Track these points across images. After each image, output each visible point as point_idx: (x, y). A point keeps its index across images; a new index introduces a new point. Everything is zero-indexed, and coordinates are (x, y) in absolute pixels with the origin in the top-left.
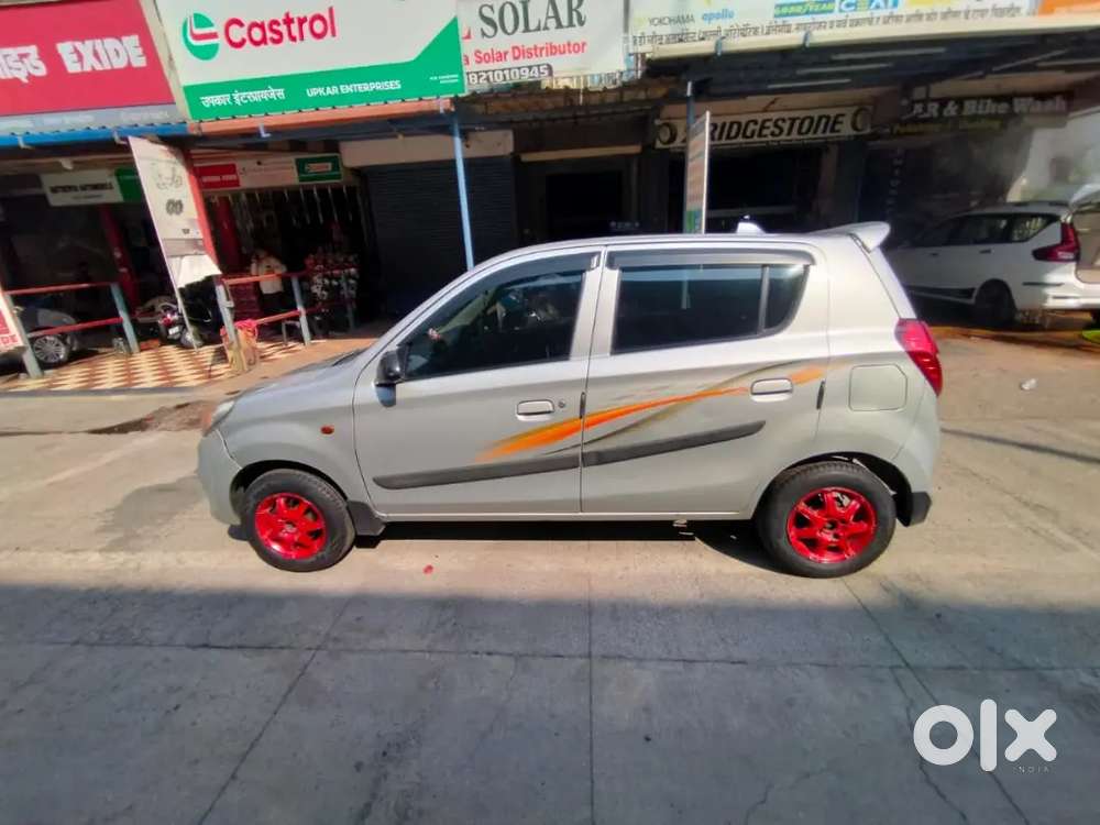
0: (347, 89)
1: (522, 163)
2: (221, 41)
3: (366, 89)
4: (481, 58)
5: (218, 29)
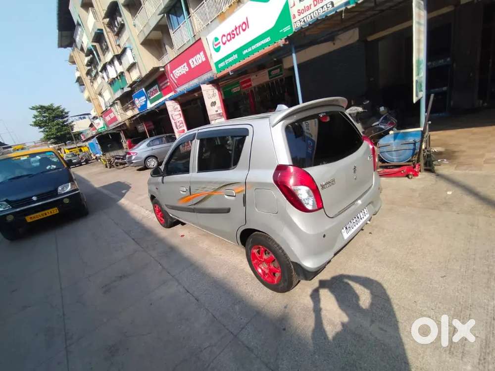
0: (254, 47)
1: (369, 42)
2: (221, 44)
3: (260, 45)
4: (300, 12)
5: (220, 40)
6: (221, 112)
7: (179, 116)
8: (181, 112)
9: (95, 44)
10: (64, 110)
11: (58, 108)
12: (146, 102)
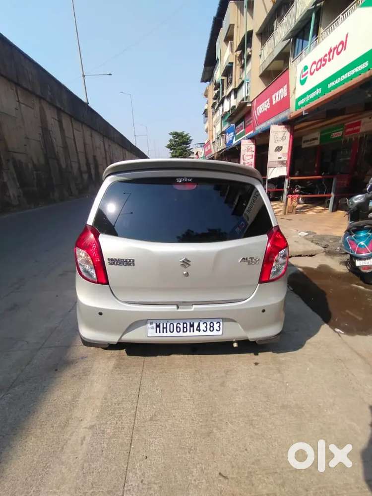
0: (344, 77)
2: (308, 75)
3: (352, 73)
5: (308, 70)
6: (286, 159)
7: (251, 157)
8: (254, 153)
9: (223, 78)
10: (189, 137)
11: (187, 135)
12: (233, 138)
